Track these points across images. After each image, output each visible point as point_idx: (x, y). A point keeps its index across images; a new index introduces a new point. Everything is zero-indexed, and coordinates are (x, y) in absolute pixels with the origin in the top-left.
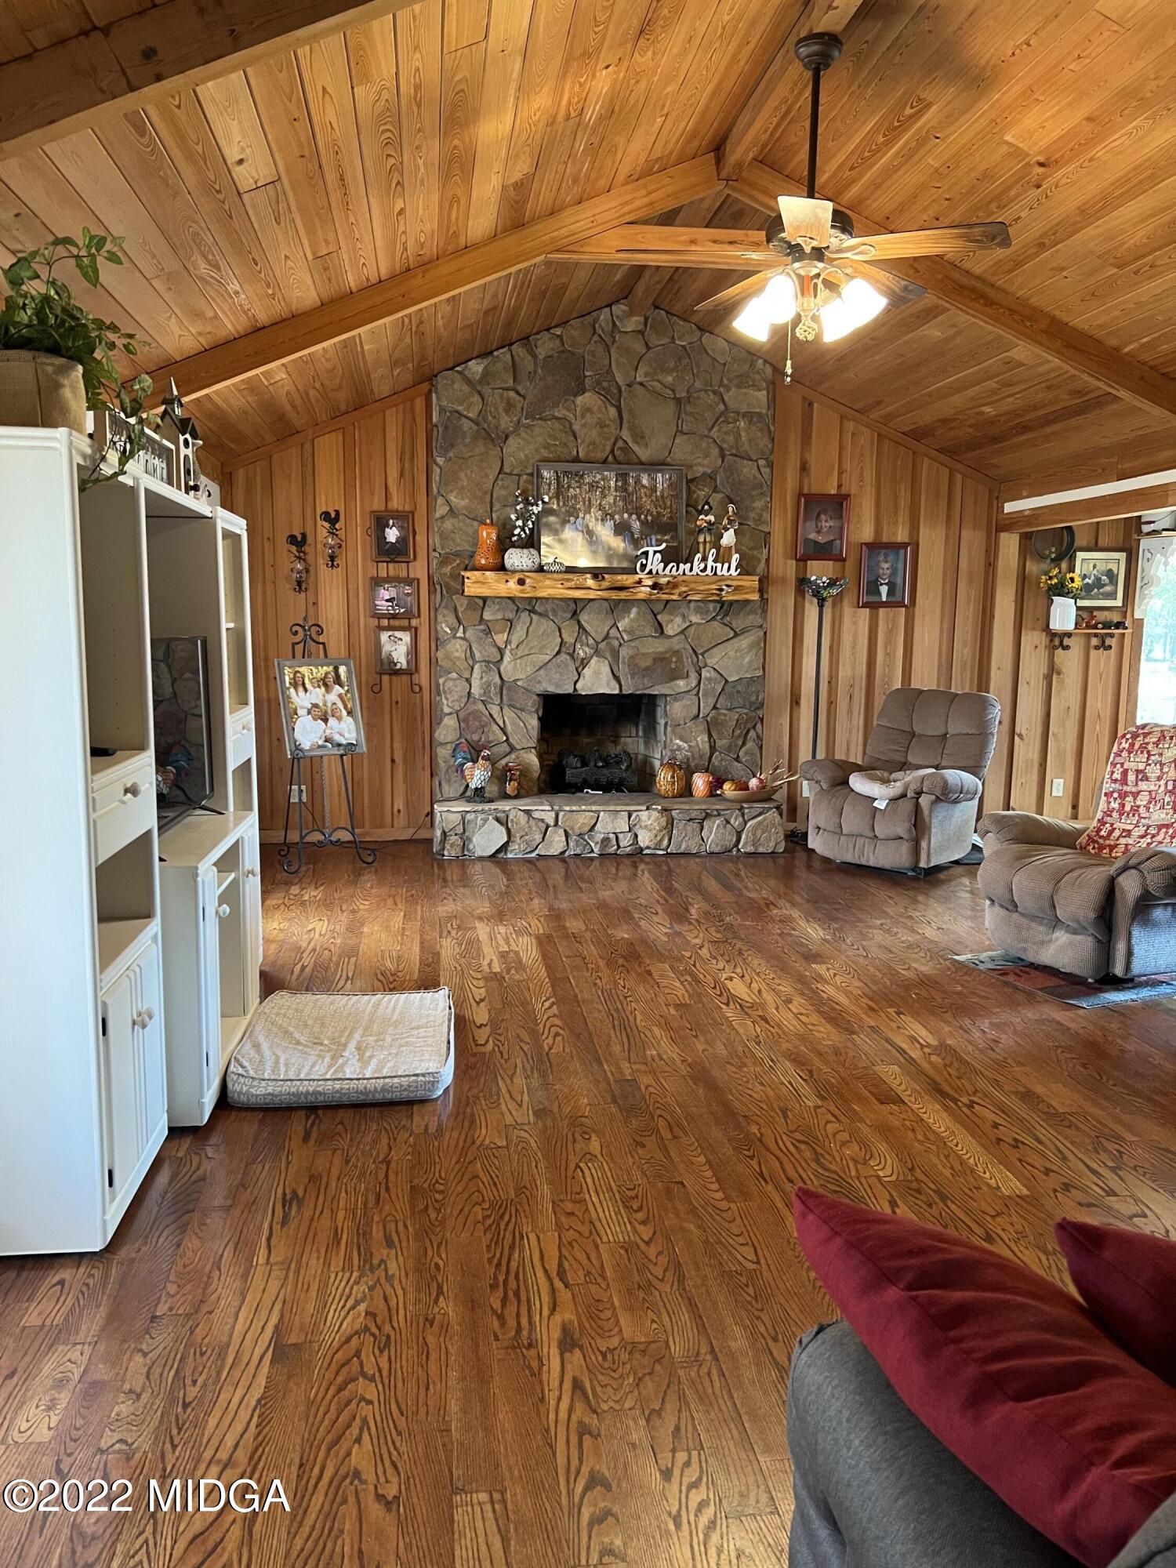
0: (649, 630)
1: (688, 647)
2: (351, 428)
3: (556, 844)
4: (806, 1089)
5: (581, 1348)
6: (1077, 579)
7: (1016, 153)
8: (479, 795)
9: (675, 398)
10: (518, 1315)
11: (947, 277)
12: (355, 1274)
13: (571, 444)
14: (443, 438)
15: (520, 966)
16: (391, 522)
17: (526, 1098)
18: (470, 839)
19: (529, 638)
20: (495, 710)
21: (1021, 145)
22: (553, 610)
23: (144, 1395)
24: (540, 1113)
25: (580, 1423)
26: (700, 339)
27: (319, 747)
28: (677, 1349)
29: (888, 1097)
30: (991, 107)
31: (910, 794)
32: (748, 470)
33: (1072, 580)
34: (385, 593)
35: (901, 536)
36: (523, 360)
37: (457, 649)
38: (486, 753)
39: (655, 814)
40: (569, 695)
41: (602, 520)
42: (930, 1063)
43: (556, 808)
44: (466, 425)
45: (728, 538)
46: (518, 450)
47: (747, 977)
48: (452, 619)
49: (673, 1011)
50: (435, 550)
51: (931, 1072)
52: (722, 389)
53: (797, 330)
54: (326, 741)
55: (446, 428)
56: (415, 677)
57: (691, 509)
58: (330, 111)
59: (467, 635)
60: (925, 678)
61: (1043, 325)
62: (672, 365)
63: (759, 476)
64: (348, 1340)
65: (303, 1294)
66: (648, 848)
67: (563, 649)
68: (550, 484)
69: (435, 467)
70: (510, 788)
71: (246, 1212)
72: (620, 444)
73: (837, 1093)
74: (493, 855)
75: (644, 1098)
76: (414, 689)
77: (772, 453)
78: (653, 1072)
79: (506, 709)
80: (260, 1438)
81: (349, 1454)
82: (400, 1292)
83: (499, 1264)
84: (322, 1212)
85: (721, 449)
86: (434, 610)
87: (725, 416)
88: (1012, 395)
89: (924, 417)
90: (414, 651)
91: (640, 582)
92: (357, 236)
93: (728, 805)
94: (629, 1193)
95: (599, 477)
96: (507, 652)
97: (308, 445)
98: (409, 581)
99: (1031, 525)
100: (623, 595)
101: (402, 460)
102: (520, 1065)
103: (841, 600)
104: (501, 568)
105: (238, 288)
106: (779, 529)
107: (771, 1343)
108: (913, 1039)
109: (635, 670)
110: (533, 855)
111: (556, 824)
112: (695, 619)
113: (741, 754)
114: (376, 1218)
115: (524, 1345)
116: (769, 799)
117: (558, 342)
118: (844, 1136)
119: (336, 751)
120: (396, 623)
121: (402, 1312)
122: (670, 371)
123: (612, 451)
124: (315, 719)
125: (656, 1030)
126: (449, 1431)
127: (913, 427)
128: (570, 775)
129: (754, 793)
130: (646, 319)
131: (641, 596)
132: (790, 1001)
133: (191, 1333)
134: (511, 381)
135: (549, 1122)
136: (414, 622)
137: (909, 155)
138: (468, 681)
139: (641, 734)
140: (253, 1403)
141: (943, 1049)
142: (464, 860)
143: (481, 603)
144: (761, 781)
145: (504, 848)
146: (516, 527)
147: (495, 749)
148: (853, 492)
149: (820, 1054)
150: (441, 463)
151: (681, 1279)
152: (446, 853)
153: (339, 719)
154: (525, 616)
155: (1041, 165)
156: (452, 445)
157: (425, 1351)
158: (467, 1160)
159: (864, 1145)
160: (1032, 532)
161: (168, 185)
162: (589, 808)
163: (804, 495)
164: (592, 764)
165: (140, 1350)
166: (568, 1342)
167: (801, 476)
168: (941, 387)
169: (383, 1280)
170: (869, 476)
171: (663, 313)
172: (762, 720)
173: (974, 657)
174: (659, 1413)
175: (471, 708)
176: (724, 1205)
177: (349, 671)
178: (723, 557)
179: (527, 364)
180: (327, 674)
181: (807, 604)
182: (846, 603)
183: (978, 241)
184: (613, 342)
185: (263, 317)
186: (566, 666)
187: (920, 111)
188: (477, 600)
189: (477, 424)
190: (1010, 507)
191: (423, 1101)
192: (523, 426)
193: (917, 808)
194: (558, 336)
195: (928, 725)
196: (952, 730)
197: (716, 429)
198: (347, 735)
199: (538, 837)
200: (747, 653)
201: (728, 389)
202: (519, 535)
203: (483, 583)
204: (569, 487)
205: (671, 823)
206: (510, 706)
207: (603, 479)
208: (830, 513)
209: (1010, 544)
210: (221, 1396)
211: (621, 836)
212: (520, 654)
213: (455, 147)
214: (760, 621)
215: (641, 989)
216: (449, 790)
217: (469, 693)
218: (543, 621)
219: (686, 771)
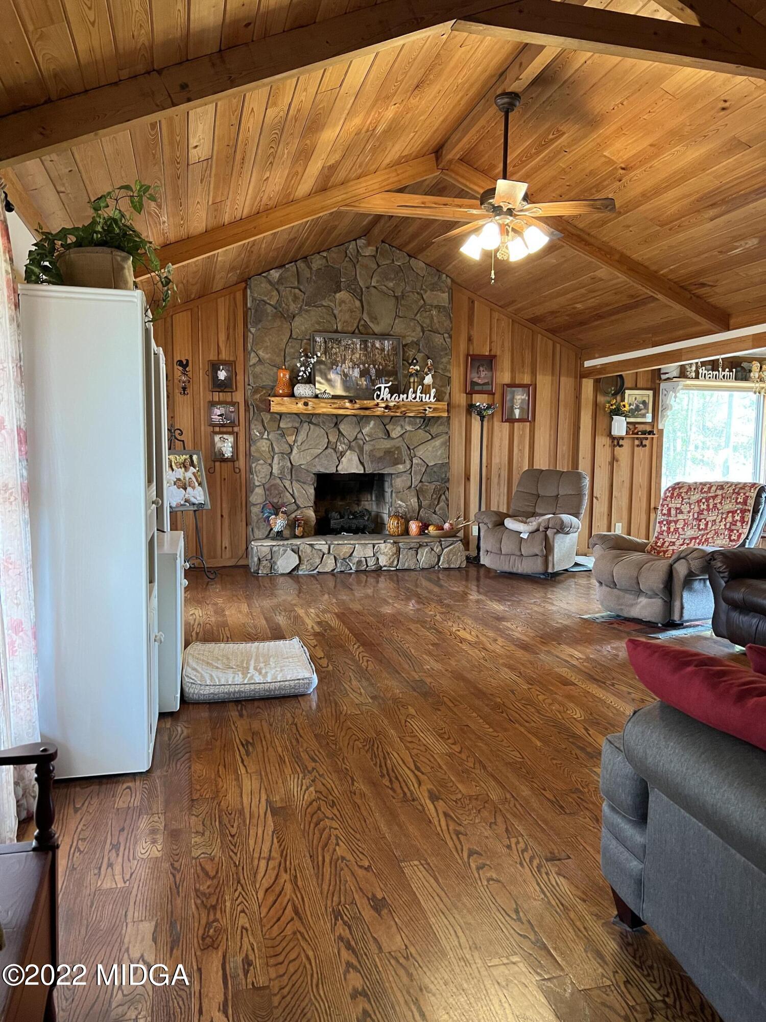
0: (381, 435)
1: (405, 445)
2: (196, 309)
3: (329, 565)
4: (519, 680)
5: (442, 799)
6: (627, 406)
7: (610, 162)
8: (279, 535)
9: (395, 296)
10: (401, 787)
11: (565, 229)
12: (301, 776)
13: (333, 321)
14: (255, 316)
15: (332, 629)
16: (221, 367)
17: (362, 691)
18: (275, 563)
19: (309, 439)
20: (287, 483)
21: (613, 158)
22: (323, 422)
23: (206, 833)
24: (374, 698)
25: (455, 830)
26: (409, 262)
27: (182, 505)
28: (493, 796)
29: (566, 682)
30: (598, 137)
31: (541, 529)
32: (438, 340)
33: (624, 406)
34: (218, 411)
35: (527, 380)
36: (303, 270)
37: (263, 445)
38: (284, 509)
39: (389, 545)
40: (332, 474)
41: (353, 368)
42: (584, 666)
43: (329, 542)
44: (269, 309)
45: (428, 380)
46: (301, 325)
47: (468, 630)
48: (261, 428)
49: (431, 647)
50: (249, 385)
51: (586, 670)
52: (422, 292)
53: (498, 254)
54: (186, 501)
55: (256, 311)
56: (236, 464)
57: (405, 362)
58: (251, 120)
59: (270, 437)
60: (542, 463)
61: (617, 257)
62: (393, 276)
63: (444, 343)
64: (311, 803)
65: (275, 786)
66: (385, 566)
67: (329, 446)
68: (320, 346)
69: (249, 334)
70: (298, 531)
71: (222, 751)
72: (362, 322)
73: (538, 682)
74: (290, 573)
75: (431, 688)
76: (236, 471)
77: (451, 330)
78: (431, 676)
79: (294, 482)
80: (282, 847)
81: (335, 850)
82: (330, 781)
83: (381, 766)
84: (267, 749)
85: (422, 327)
86: (249, 422)
87: (424, 308)
88: (594, 297)
89: (539, 311)
90: (236, 447)
91: (377, 405)
92: (239, 192)
93: (432, 539)
94: (441, 731)
95: (350, 342)
96: (295, 448)
97: (169, 319)
98: (233, 404)
99: (600, 373)
100: (367, 413)
101: (228, 329)
102: (352, 676)
103: (493, 418)
104: (292, 395)
105: (166, 220)
106: (456, 374)
107: (543, 792)
108: (572, 656)
109: (374, 459)
110: (315, 572)
111: (329, 552)
112: (408, 428)
113: (437, 509)
114: (301, 750)
115: (409, 800)
116: (455, 536)
117: (324, 260)
118: (550, 701)
119: (192, 508)
120: (224, 429)
121: (335, 790)
122: (391, 280)
123: (358, 327)
124: (179, 488)
125: (425, 656)
126: (385, 837)
127: (532, 316)
128: (333, 523)
129: (447, 532)
130: (377, 249)
131: (378, 413)
132: (496, 640)
133: (219, 806)
134: (296, 283)
135: (380, 701)
136: (236, 429)
137: (548, 161)
138: (271, 465)
139: (374, 499)
140: (270, 833)
141: (588, 659)
142: (272, 576)
143: (278, 417)
144: (451, 524)
145: (296, 568)
146: (300, 371)
147: (288, 507)
148: (498, 354)
149: (523, 664)
150: (253, 332)
151: (484, 767)
152: (260, 572)
153: (194, 488)
154: (306, 425)
155: (623, 169)
156: (260, 321)
157: (356, 806)
158: (342, 721)
159: (560, 704)
160: (600, 379)
161: (154, 158)
162: (349, 542)
163: (470, 355)
164: (346, 517)
165: (193, 815)
166: (434, 798)
167: (468, 344)
168: (553, 292)
169: (318, 776)
170: (507, 345)
171: (387, 245)
172: (448, 489)
173: (569, 452)
174: (495, 823)
175: (273, 482)
176: (495, 734)
177: (199, 458)
178: (426, 390)
179: (306, 273)
180: (185, 460)
181: (473, 420)
182: (495, 419)
183: (598, 208)
184: (357, 262)
185: (172, 237)
186: (332, 456)
187: (556, 137)
188: (276, 415)
189: (276, 309)
190: (588, 364)
191: (303, 695)
192: (304, 310)
193: (546, 537)
194: (324, 257)
195: (548, 491)
196: (562, 492)
197: (418, 315)
198: (198, 498)
199: (318, 561)
200: (439, 449)
201: (426, 292)
202: (302, 376)
203: (282, 405)
204: (332, 348)
205: (399, 551)
206: (298, 481)
207: (353, 344)
208: (485, 366)
209: (588, 385)
210: (251, 831)
211: (368, 559)
212: (303, 449)
213: (306, 145)
214: (447, 430)
215: (407, 637)
216: (258, 534)
217: (271, 473)
218: (317, 428)
219: (405, 520)
